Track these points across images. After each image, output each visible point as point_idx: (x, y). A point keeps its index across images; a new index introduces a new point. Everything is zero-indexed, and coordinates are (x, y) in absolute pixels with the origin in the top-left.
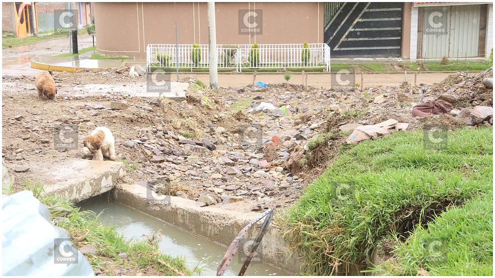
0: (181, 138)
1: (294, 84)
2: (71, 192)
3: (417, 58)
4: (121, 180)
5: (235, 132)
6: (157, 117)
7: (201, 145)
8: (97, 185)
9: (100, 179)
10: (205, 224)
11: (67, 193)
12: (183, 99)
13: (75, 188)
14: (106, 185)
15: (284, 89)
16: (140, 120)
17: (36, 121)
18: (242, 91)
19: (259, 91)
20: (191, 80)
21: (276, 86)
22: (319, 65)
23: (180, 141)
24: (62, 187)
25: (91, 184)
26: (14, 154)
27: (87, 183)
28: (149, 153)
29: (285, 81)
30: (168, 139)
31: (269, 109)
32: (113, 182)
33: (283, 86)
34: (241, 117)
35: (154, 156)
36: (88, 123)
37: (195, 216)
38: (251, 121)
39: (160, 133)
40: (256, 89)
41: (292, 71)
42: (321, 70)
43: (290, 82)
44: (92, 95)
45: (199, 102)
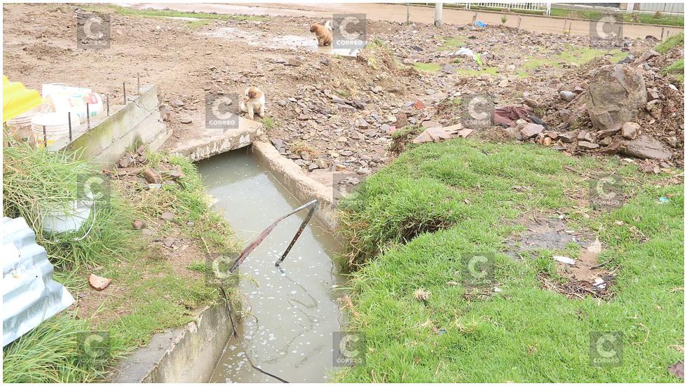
0: (335, 97)
1: (510, 26)
2: (212, 146)
3: (634, 9)
4: (258, 138)
5: (392, 92)
6: (322, 76)
7: (350, 104)
8: (236, 142)
9: (239, 137)
10: (299, 190)
11: (208, 148)
12: (353, 58)
13: (215, 144)
14: (243, 142)
15: (499, 30)
16: (304, 78)
17: (225, 72)
18: (462, 29)
19: (476, 30)
20: (370, 39)
21: (493, 27)
22: (541, 8)
23: (332, 101)
24: (204, 143)
25: (230, 141)
26: (192, 104)
27: (227, 140)
28: (298, 110)
29: (502, 23)
30: (323, 97)
31: (467, 54)
32: (251, 139)
33: (500, 27)
34: (413, 72)
35: (301, 114)
36: (262, 78)
37: (293, 182)
38: (420, 77)
39: (317, 92)
40: (474, 28)
41: (515, 12)
42: (541, 14)
43: (506, 24)
44: (282, 48)
45: (366, 62)
